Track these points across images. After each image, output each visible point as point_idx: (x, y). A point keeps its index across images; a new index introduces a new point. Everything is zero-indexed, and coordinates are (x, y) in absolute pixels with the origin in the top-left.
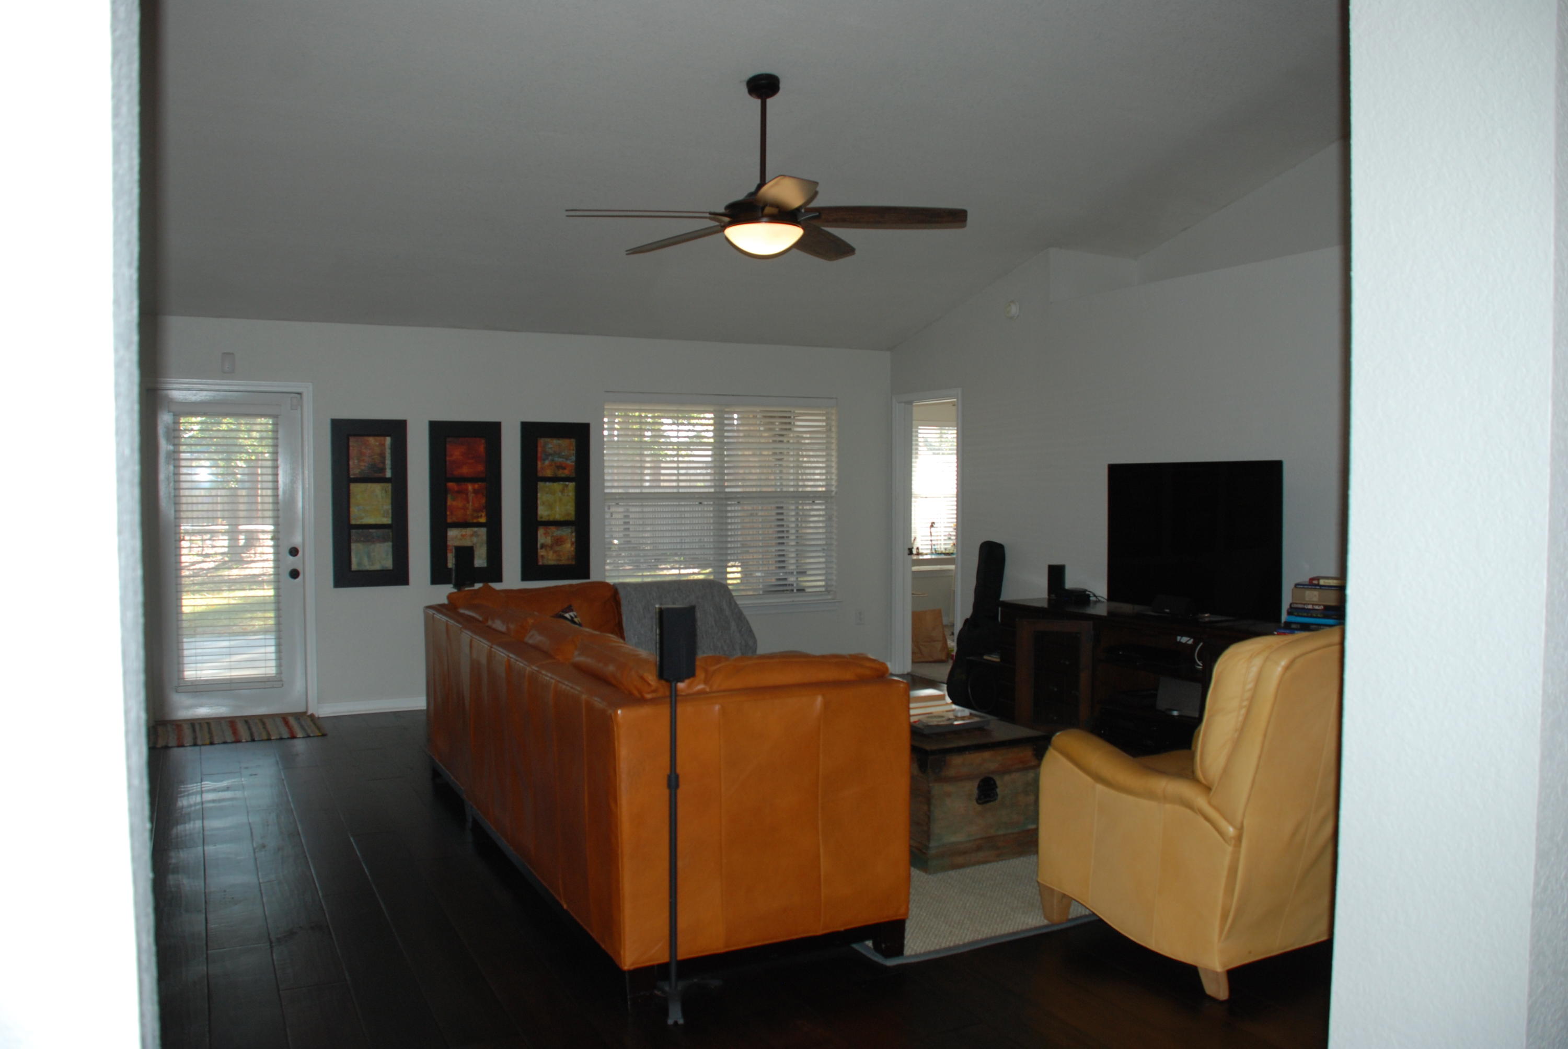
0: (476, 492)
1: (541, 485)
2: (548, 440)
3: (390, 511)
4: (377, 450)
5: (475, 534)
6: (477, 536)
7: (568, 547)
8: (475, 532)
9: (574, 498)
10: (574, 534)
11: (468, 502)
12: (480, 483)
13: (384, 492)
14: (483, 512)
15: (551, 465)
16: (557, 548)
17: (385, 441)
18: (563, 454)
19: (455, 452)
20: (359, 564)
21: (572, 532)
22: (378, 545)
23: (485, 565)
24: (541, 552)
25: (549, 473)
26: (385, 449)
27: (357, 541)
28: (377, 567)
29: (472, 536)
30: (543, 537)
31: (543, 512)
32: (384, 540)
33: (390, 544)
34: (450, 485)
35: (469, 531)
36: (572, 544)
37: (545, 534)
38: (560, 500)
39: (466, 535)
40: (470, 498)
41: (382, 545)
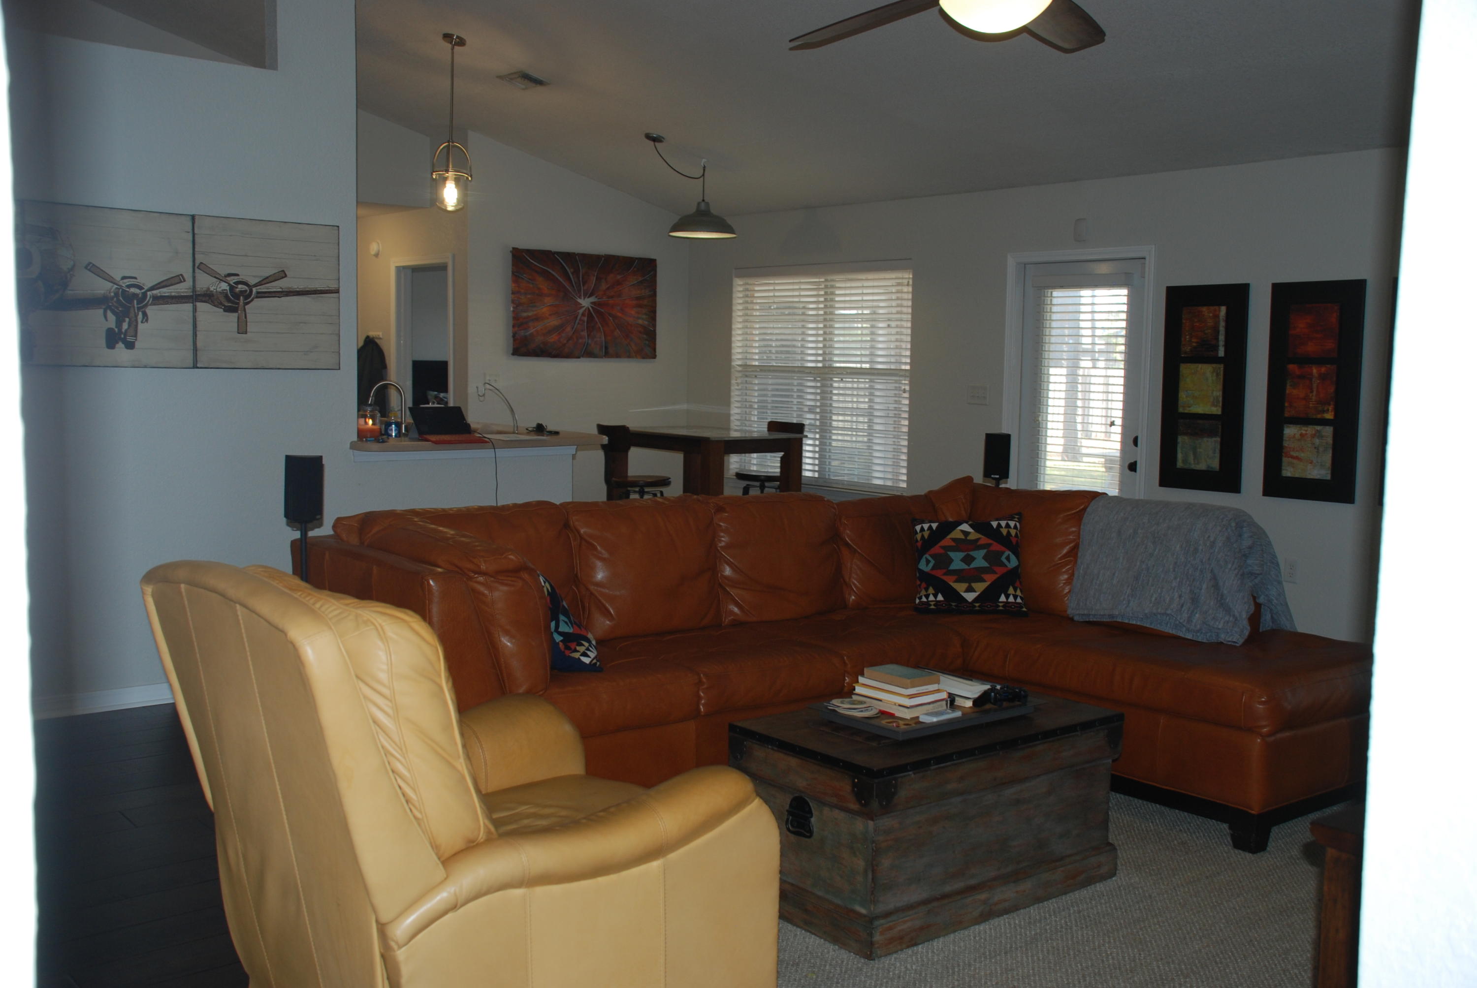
0: (1322, 377)
3: (1221, 399)
4: (1210, 323)
5: (1318, 435)
6: (1321, 437)
8: (1318, 431)
11: (1312, 392)
12: (1328, 366)
13: (1215, 374)
14: (1329, 405)
17: (1220, 311)
19: (1300, 325)
20: (1185, 461)
22: (1205, 439)
23: (1329, 477)
26: (1219, 321)
27: (1183, 434)
28: (1202, 466)
29: (1313, 436)
32: (1211, 434)
33: (1218, 439)
34: (1291, 367)
35: (1310, 430)
39: (1306, 434)
40: (1315, 385)
41: (1210, 440)
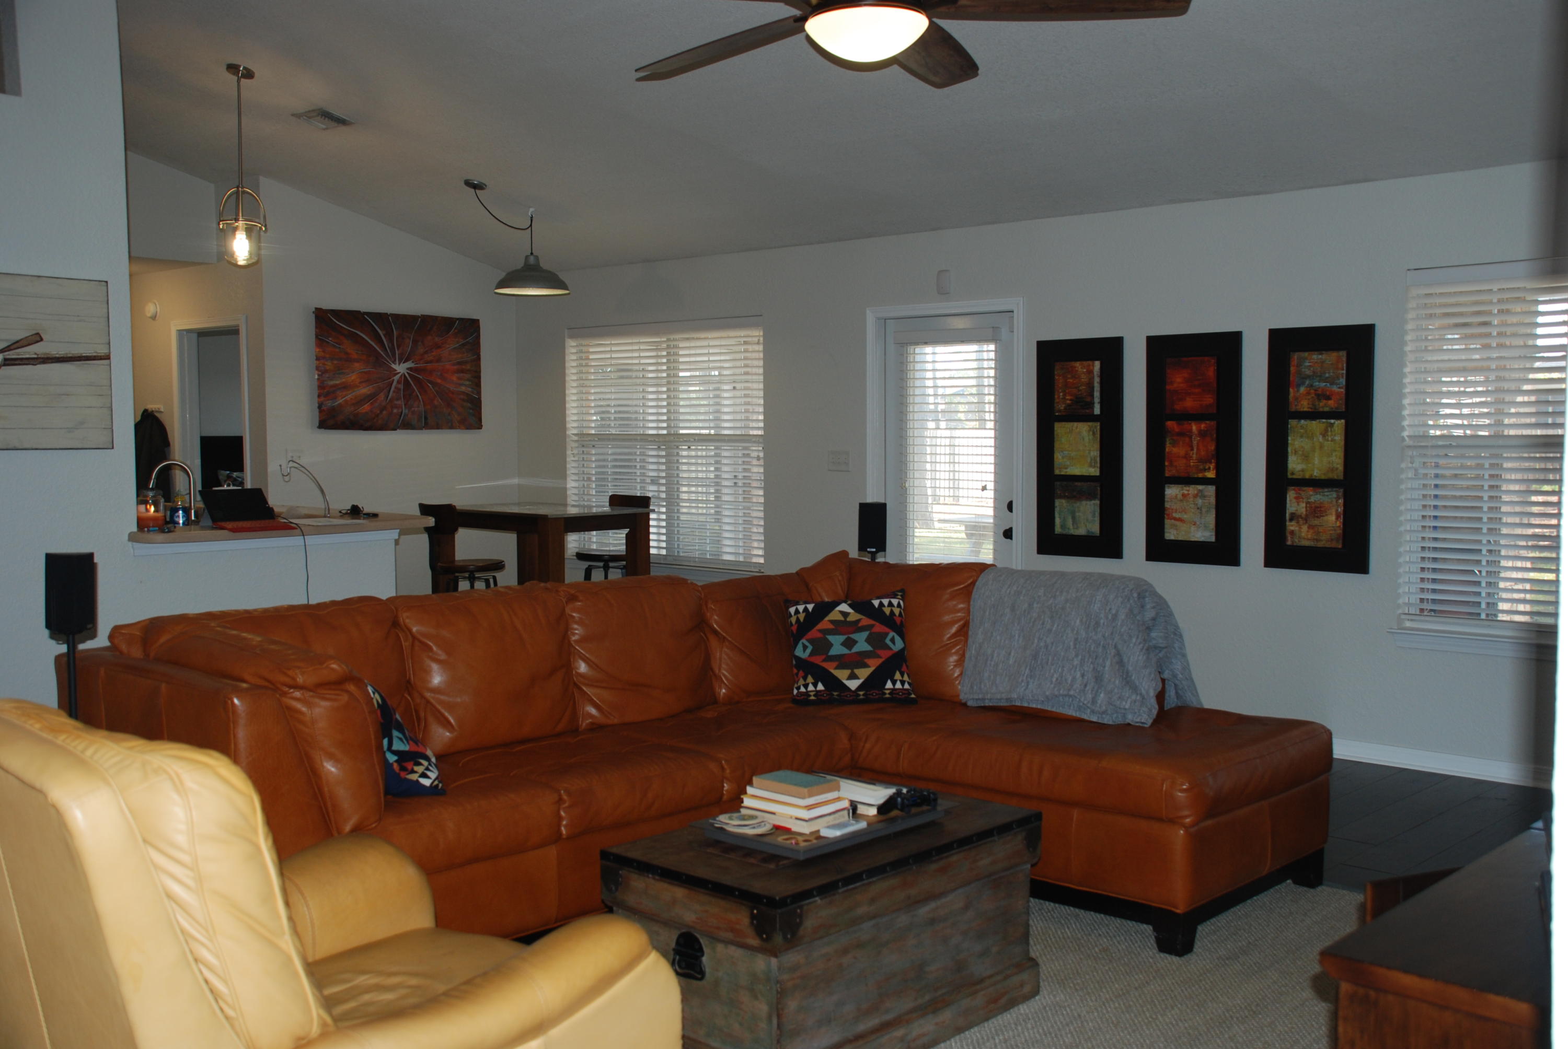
0: (1202, 434)
1: (1293, 423)
2: (1306, 354)
3: (1098, 459)
4: (1084, 379)
5: (1200, 494)
6: (1203, 497)
7: (1332, 521)
8: (1200, 491)
9: (1342, 443)
10: (1341, 501)
11: (1192, 450)
12: (1208, 422)
13: (1091, 433)
14: (1211, 463)
15: (1308, 393)
16: (1316, 522)
17: (1093, 366)
18: (1327, 375)
19: (1177, 380)
20: (1063, 527)
21: (1338, 498)
22: (1084, 503)
23: (1213, 539)
24: (1291, 526)
25: (1305, 406)
26: (1093, 378)
27: (1061, 497)
28: (1082, 531)
29: (1196, 496)
30: (1294, 504)
31: (1295, 465)
32: (1090, 496)
33: (1097, 502)
34: (1169, 424)
35: (1192, 490)
36: (1338, 517)
37: (1296, 498)
38: (1321, 447)
39: (1189, 494)
40: (1195, 443)
41: (1088, 502)
